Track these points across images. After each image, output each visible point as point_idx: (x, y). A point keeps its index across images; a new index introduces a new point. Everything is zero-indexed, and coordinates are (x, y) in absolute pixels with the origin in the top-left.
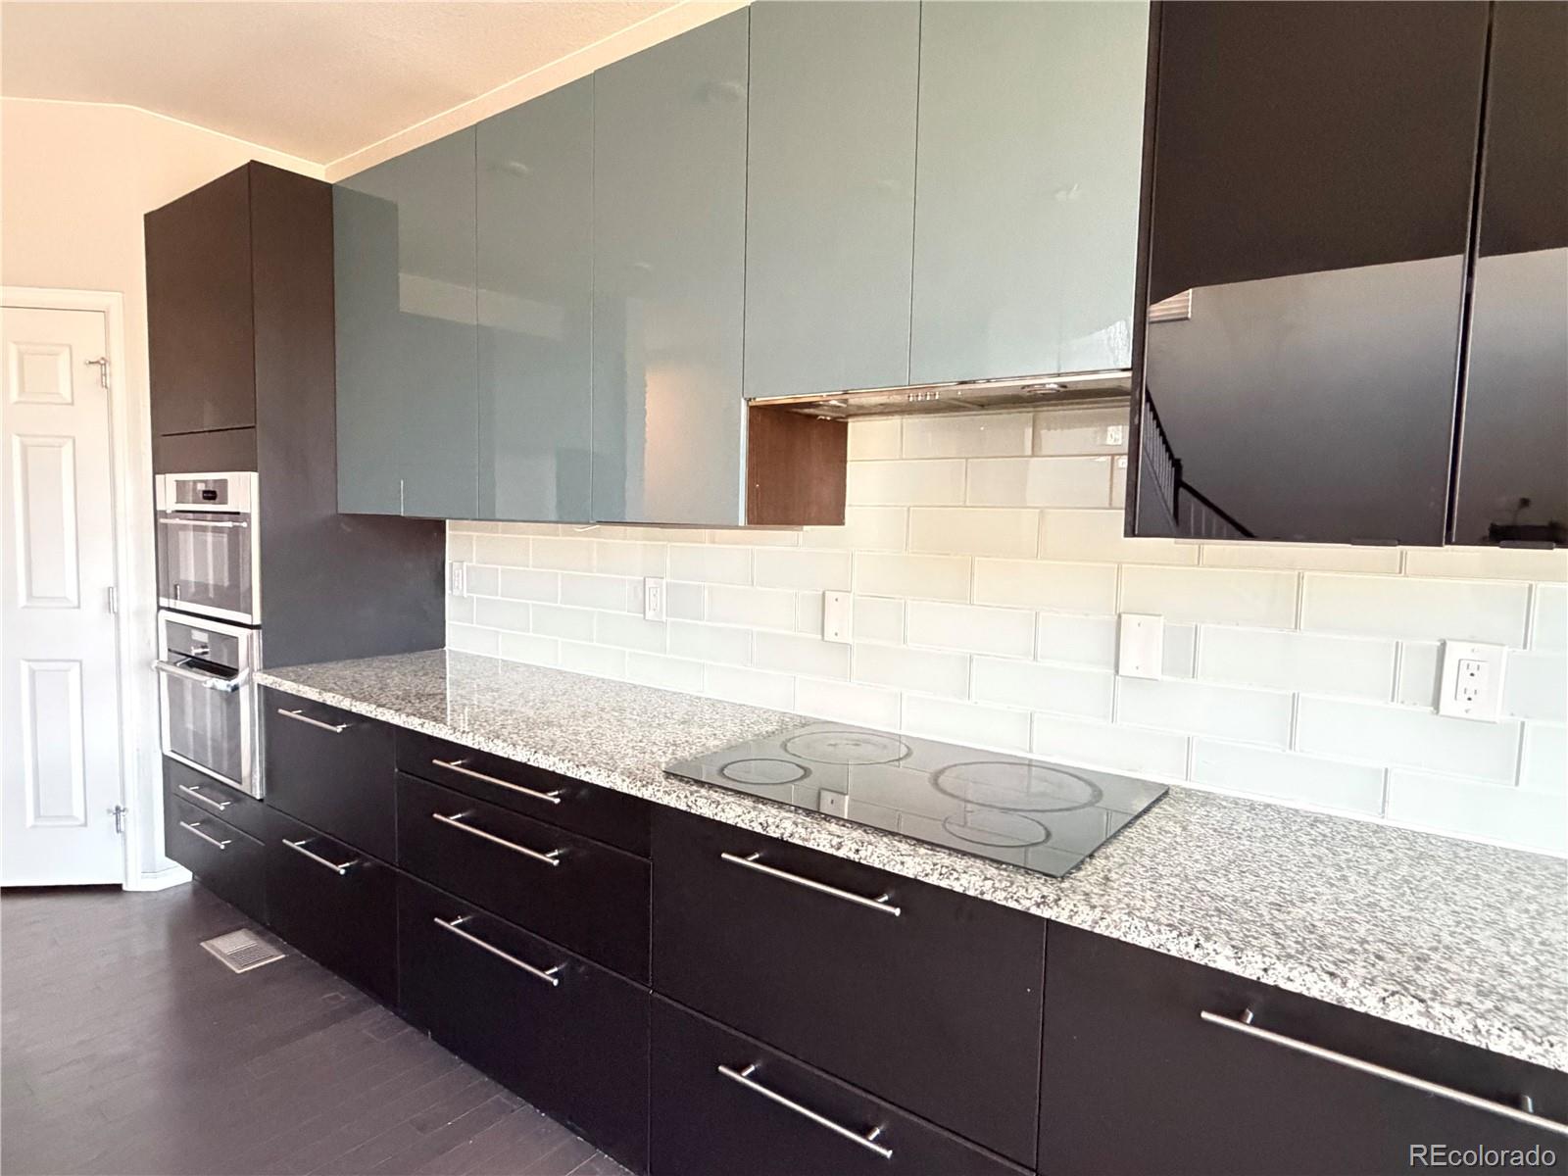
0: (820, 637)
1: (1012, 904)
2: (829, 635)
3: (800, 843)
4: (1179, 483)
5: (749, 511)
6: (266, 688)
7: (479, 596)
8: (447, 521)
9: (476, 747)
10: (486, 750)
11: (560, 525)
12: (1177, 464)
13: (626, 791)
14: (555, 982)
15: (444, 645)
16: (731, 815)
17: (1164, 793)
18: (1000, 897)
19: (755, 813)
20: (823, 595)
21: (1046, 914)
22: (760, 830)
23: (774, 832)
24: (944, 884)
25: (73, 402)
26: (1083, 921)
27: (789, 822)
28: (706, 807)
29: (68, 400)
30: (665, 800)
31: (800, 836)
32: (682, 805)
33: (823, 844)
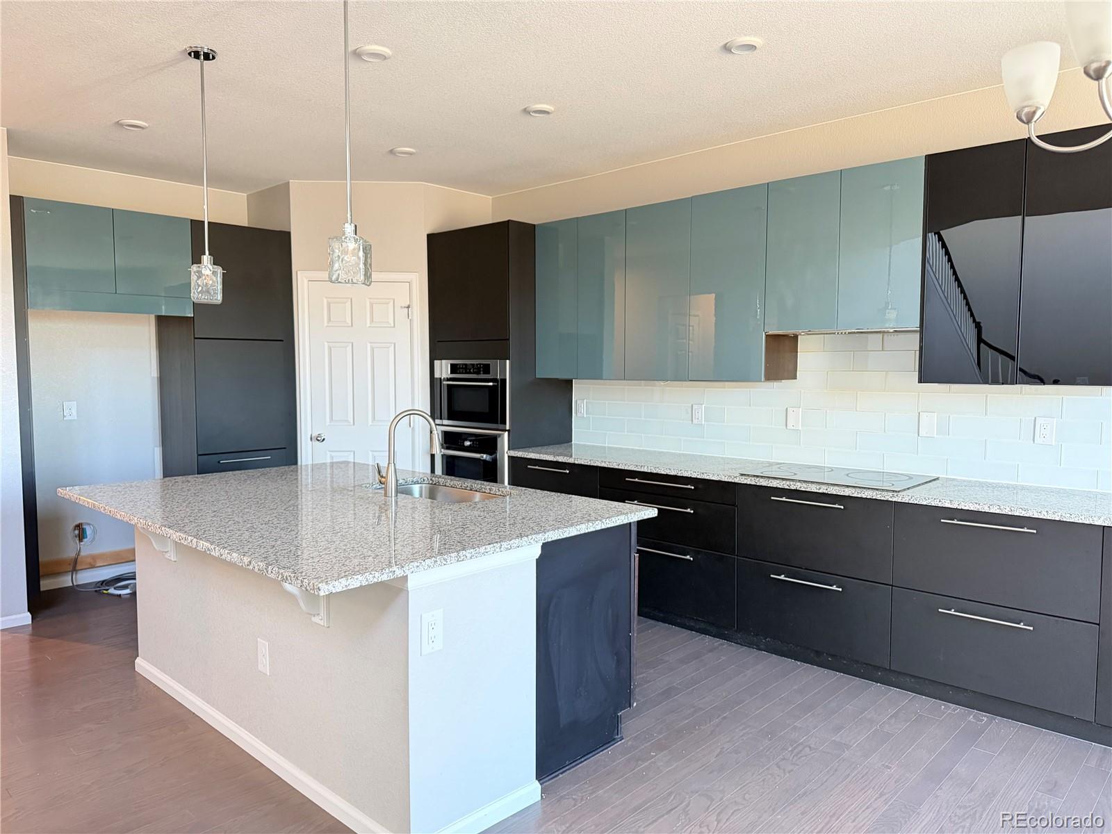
0: (785, 427)
1: (882, 499)
2: (790, 426)
3: (804, 490)
4: (980, 340)
5: (765, 376)
6: (512, 457)
7: (594, 416)
8: (574, 380)
9: (649, 471)
10: (655, 472)
11: (642, 382)
12: (978, 326)
13: (726, 480)
14: (692, 559)
15: (571, 441)
16: (774, 484)
17: (938, 479)
18: (879, 497)
19: (784, 482)
20: (787, 409)
21: (894, 500)
22: (787, 487)
23: (793, 487)
24: (859, 496)
25: (394, 327)
26: (906, 500)
27: (798, 484)
28: (763, 483)
29: (392, 325)
30: (745, 482)
31: (803, 487)
32: (753, 483)
33: (814, 488)
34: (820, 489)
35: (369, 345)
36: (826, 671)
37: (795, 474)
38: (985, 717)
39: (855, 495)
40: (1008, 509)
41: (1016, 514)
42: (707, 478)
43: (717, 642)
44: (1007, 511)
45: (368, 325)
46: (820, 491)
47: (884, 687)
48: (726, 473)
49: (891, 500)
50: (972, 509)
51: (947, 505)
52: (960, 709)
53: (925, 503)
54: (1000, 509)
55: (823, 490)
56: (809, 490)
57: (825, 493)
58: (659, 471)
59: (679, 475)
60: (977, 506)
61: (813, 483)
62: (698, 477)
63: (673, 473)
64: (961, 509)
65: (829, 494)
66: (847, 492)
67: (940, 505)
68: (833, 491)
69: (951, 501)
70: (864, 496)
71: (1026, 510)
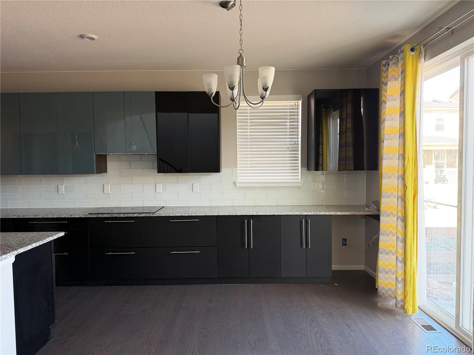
0: (104, 193)
5: (96, 171)
10: (46, 217)
13: (83, 217)
14: (67, 254)
16: (105, 216)
17: (164, 207)
18: (148, 215)
19: (110, 215)
20: (103, 185)
21: (153, 216)
22: (111, 216)
23: (113, 216)
24: (140, 216)
26: (158, 215)
27: (116, 214)
28: (100, 216)
30: (92, 217)
31: (118, 216)
32: (96, 217)
33: (122, 216)
34: (125, 215)
36: (129, 287)
37: (112, 211)
38: (186, 286)
39: (139, 216)
40: (191, 214)
41: (193, 215)
42: (74, 217)
43: (81, 288)
44: (190, 215)
46: (125, 216)
47: (151, 286)
48: (83, 214)
49: (152, 216)
50: (180, 215)
51: (172, 215)
52: (178, 286)
53: (164, 215)
54: (188, 214)
55: (126, 215)
56: (120, 216)
57: (126, 217)
58: (48, 217)
59: (59, 217)
60: (181, 214)
61: (121, 213)
62: (69, 217)
63: (56, 217)
64: (176, 216)
65: (128, 217)
66: (136, 215)
67: (169, 215)
68: (130, 215)
69: (173, 214)
70: (142, 216)
71: (196, 213)
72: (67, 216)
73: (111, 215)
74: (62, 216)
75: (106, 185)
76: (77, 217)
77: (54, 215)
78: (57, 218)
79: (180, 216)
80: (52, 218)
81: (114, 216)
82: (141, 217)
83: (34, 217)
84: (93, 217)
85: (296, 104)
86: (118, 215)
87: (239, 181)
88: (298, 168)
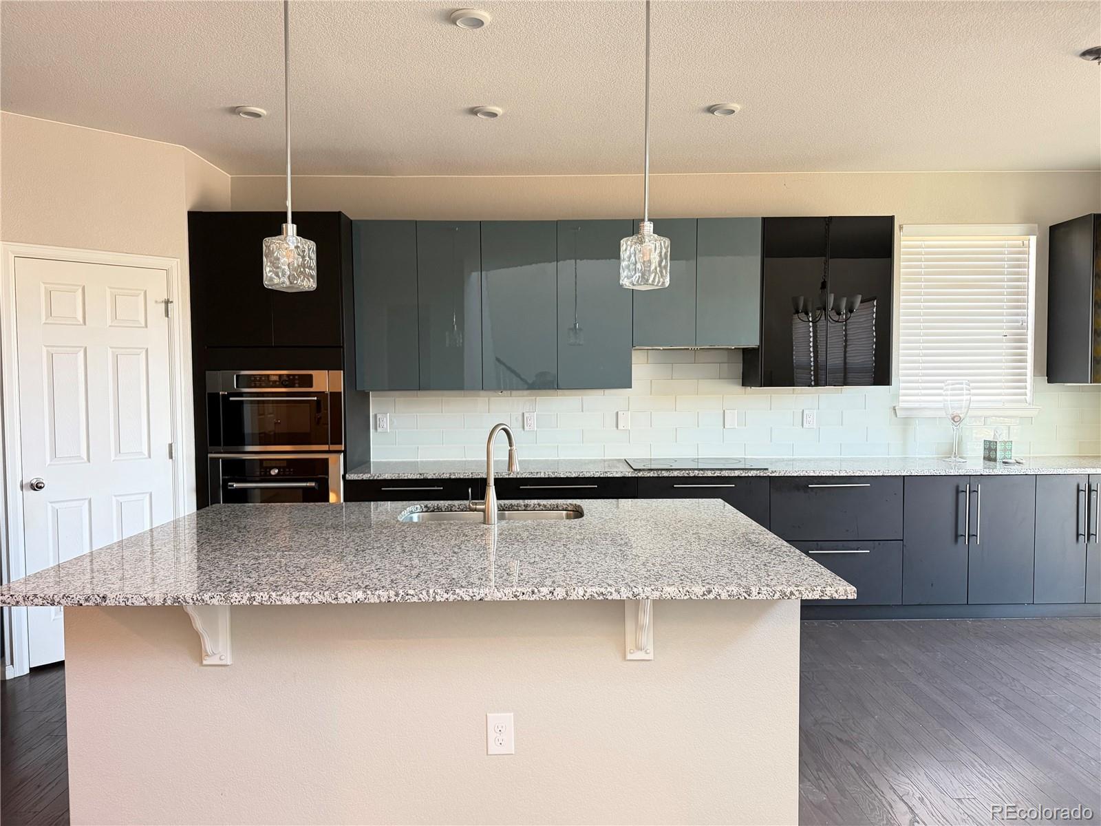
0: (615, 429)
2: (620, 427)
7: (401, 430)
9: (547, 476)
10: (553, 476)
15: (370, 460)
16: (676, 474)
18: (761, 473)
19: (683, 471)
20: (617, 413)
22: (687, 476)
24: (747, 475)
25: (146, 327)
26: (780, 474)
27: (696, 471)
28: (665, 474)
29: (143, 325)
30: (648, 475)
31: (701, 474)
32: (656, 475)
33: (709, 474)
34: (715, 473)
35: (110, 351)
38: (833, 623)
39: (743, 475)
42: (611, 476)
45: (109, 323)
46: (715, 475)
49: (771, 475)
51: (812, 474)
53: (796, 475)
54: (846, 472)
55: (717, 474)
56: (705, 475)
57: (718, 477)
58: (558, 476)
59: (581, 476)
60: (831, 472)
61: (708, 469)
62: (602, 476)
63: (574, 475)
64: (822, 476)
65: (721, 477)
66: (737, 473)
67: (806, 475)
68: (725, 474)
69: (814, 471)
70: (750, 475)
71: (862, 471)
72: (597, 475)
73: (687, 472)
74: (587, 475)
75: (622, 412)
76: (617, 476)
77: (570, 472)
78: (577, 477)
79: (829, 476)
80: (567, 478)
81: (693, 475)
82: (748, 477)
83: (529, 476)
84: (650, 477)
85: (1026, 242)
86: (702, 472)
87: (902, 405)
88: (1025, 377)
